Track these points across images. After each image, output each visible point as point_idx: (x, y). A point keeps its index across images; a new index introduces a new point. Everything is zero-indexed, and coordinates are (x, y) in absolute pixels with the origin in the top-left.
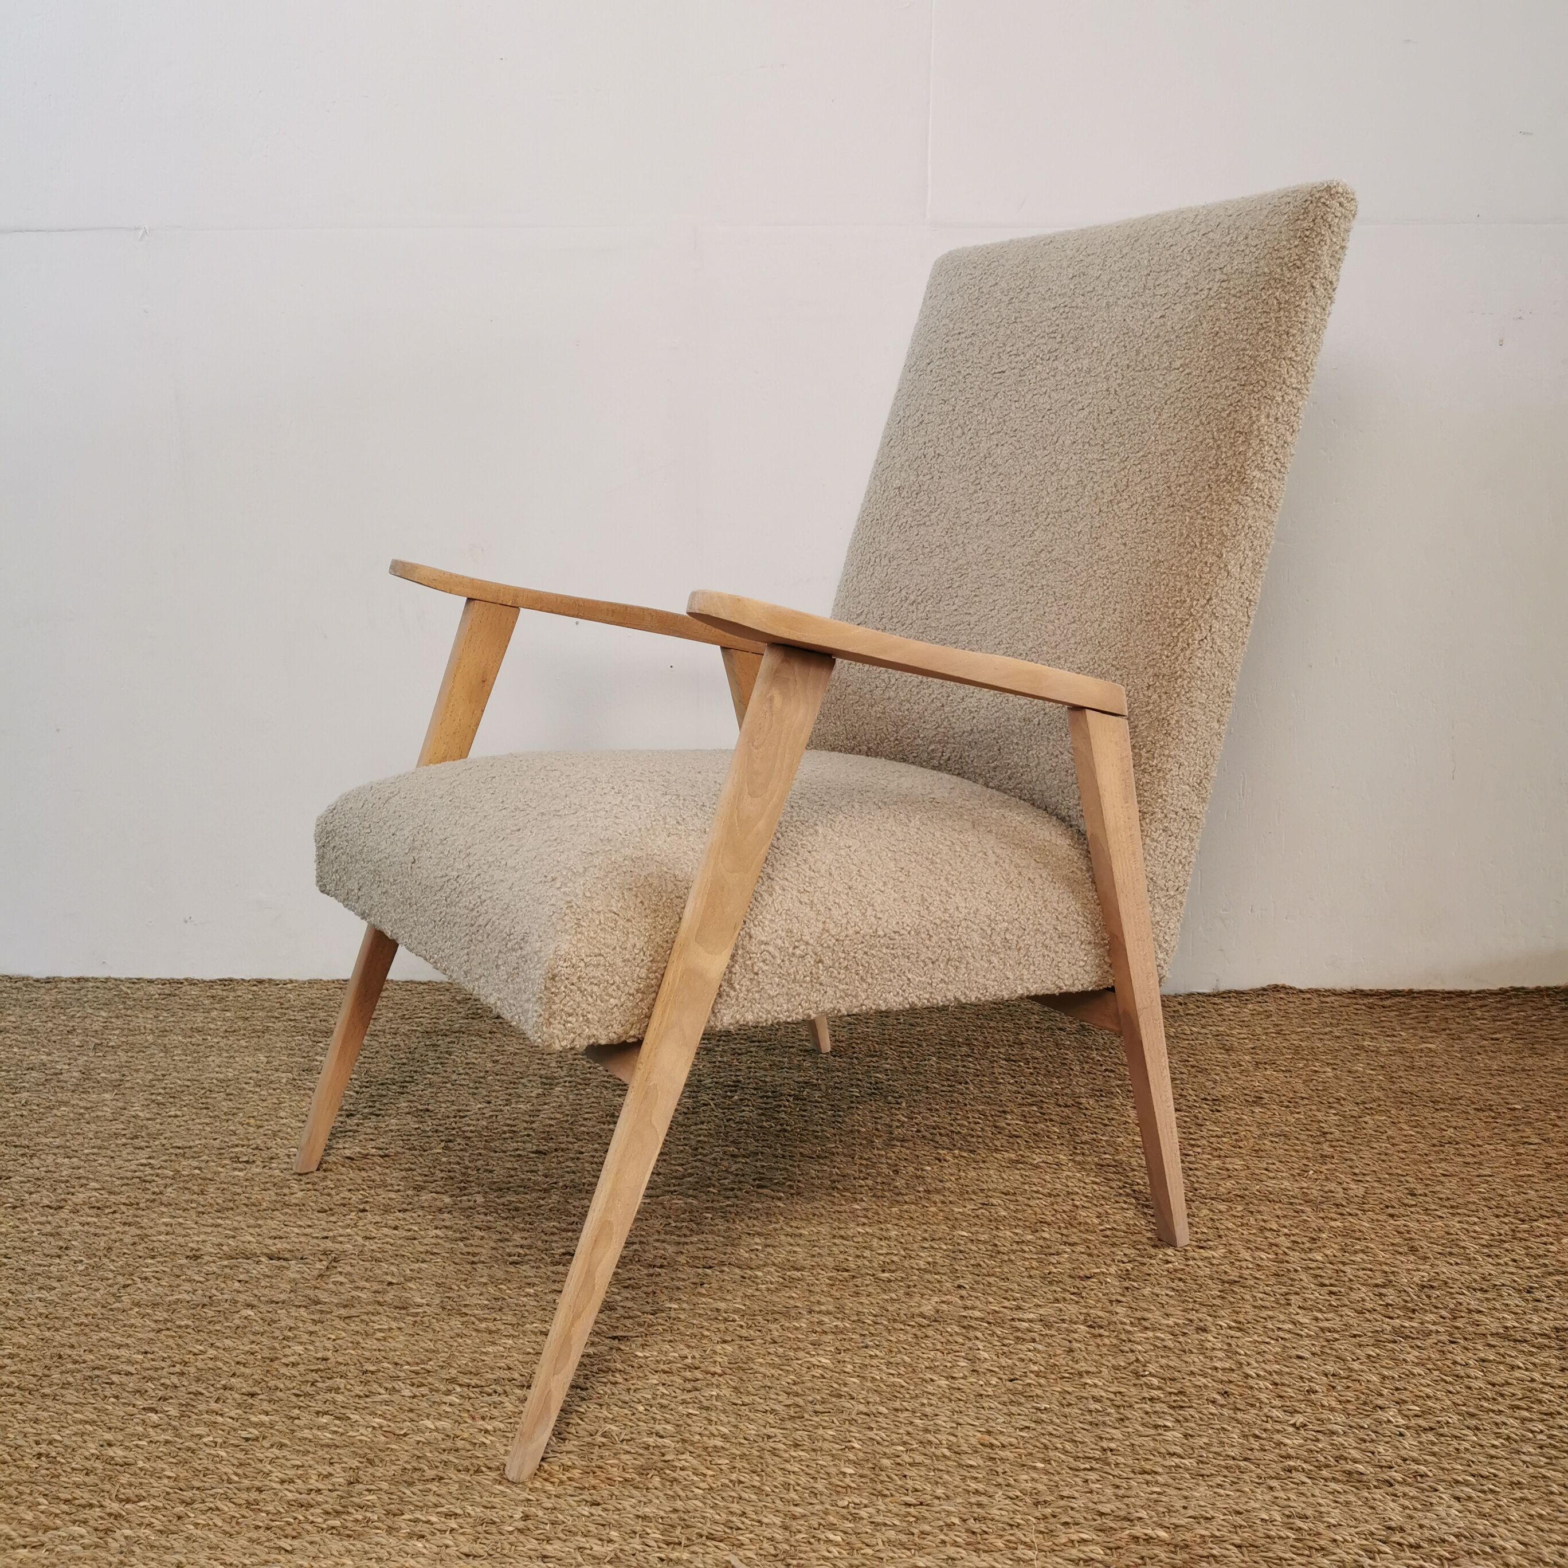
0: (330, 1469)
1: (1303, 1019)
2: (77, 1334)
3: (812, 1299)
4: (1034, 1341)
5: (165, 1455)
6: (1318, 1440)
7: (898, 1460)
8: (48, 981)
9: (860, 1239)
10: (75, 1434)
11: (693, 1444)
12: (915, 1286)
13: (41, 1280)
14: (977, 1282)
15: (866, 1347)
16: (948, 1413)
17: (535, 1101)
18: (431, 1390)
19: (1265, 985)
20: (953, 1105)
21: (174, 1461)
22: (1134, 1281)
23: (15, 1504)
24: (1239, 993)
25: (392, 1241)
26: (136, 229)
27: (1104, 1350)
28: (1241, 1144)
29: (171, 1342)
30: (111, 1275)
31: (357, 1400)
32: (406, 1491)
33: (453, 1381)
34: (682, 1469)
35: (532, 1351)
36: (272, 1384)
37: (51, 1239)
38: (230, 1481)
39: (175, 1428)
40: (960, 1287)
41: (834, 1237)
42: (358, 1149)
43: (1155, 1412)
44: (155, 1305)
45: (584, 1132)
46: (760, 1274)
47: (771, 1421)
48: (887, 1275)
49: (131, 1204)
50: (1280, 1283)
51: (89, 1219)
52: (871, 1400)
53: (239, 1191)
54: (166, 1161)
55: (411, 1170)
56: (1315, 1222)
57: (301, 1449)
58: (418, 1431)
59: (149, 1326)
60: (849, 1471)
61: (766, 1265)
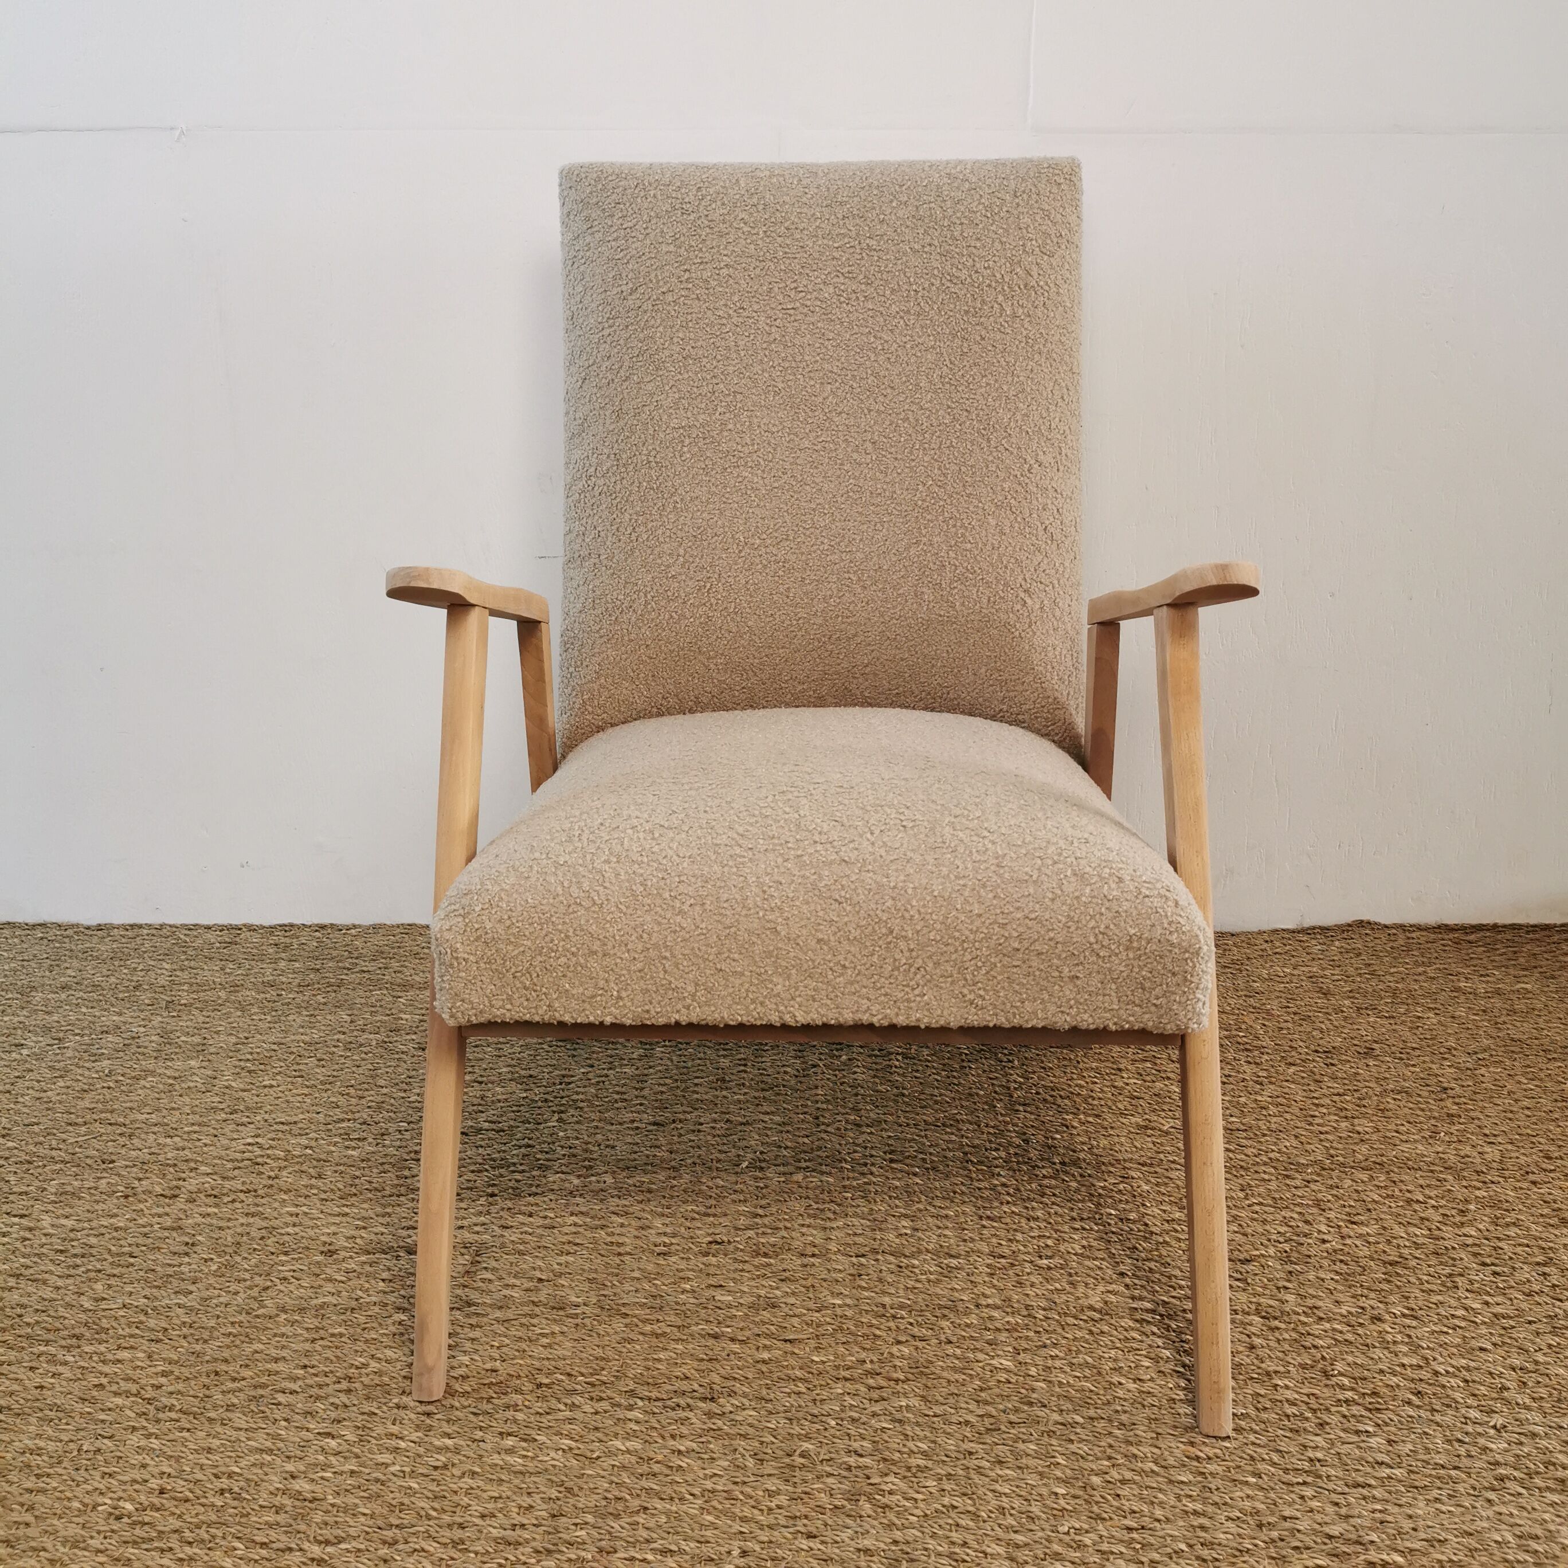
0: (529, 1501)
1: (1394, 958)
2: (228, 1347)
3: (976, 1291)
5: (354, 1487)
6: (1521, 1443)
7: (1107, 1477)
8: (99, 928)
9: (1008, 1220)
10: (254, 1465)
11: (894, 1463)
12: (1076, 1274)
13: (175, 1283)
14: (1137, 1268)
15: (1045, 1347)
18: (613, 1405)
19: (1350, 920)
20: (1065, 1063)
21: (365, 1494)
22: (1296, 1264)
23: (209, 1549)
24: (1324, 929)
25: (531, 1230)
26: (172, 129)
27: (1287, 1347)
28: (1364, 1102)
29: (329, 1354)
30: (247, 1276)
31: (538, 1418)
32: (613, 1524)
33: (632, 1393)
34: (891, 1493)
35: (705, 1357)
37: (174, 1234)
38: (429, 1518)
39: (357, 1457)
40: (1122, 1274)
41: (981, 1218)
43: (1353, 1416)
44: (302, 1310)
45: (698, 1100)
47: (968, 1435)
48: (1045, 1262)
49: (249, 1191)
50: (1441, 1263)
51: (210, 1210)
52: (1064, 1408)
53: (357, 1173)
54: (273, 1140)
55: (529, 1146)
56: (1460, 1193)
57: (494, 1477)
58: (610, 1454)
59: (301, 1335)
60: (1061, 1491)
61: (920, 1252)
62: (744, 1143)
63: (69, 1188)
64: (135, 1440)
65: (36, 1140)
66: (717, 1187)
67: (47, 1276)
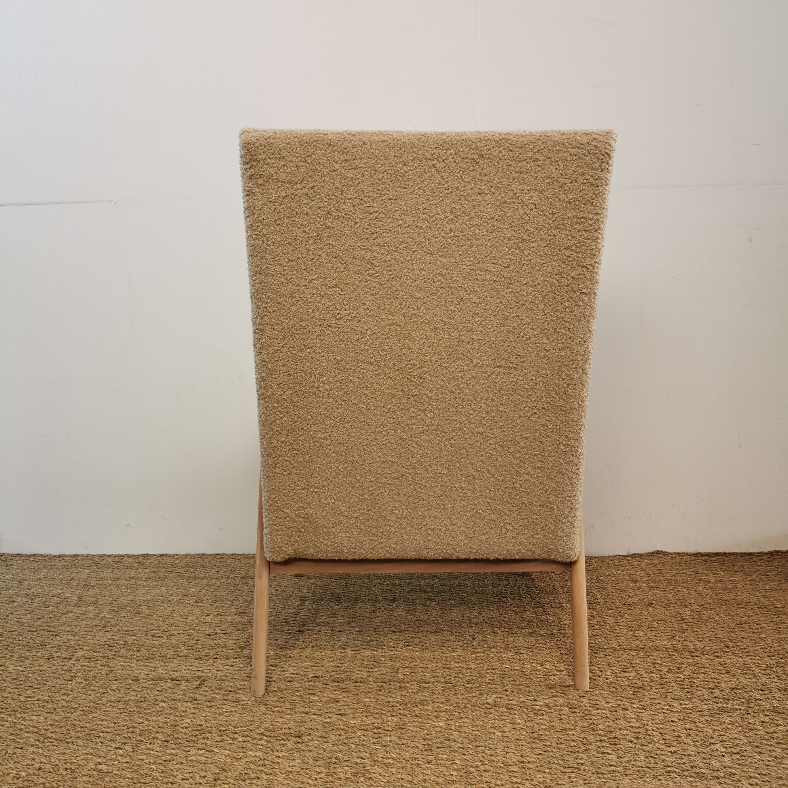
0: (205, 774)
1: (672, 567)
2: (82, 715)
3: (434, 696)
4: (543, 715)
5: (127, 768)
6: (682, 759)
7: (478, 769)
8: (59, 556)
9: (457, 669)
10: (83, 759)
11: (379, 762)
12: (484, 690)
13: (63, 691)
14: (514, 688)
15: (461, 718)
16: (502, 748)
17: (297, 608)
18: (252, 739)
19: (652, 551)
20: (501, 608)
21: (131, 770)
24: (640, 555)
25: (230, 672)
26: (111, 201)
27: (578, 719)
28: (642, 624)
29: (127, 718)
30: (96, 689)
31: (217, 743)
33: (262, 734)
34: (374, 773)
35: (300, 721)
36: (176, 736)
37: (67, 673)
38: (158, 779)
39: (130, 756)
40: (506, 690)
41: (444, 668)
42: (212, 631)
43: (603, 747)
44: (118, 702)
45: (321, 622)
46: (408, 685)
47: (416, 752)
48: (470, 685)
49: (105, 657)
50: (663, 688)
51: (85, 664)
52: (464, 742)
53: (156, 650)
54: (120, 637)
55: (238, 640)
56: (679, 660)
57: (191, 765)
58: (247, 757)
59: (116, 711)
60: (455, 773)
61: (411, 681)
62: (339, 639)
63: (23, 655)
64: (31, 749)
65: (13, 637)
66: (322, 655)
67: (6, 688)
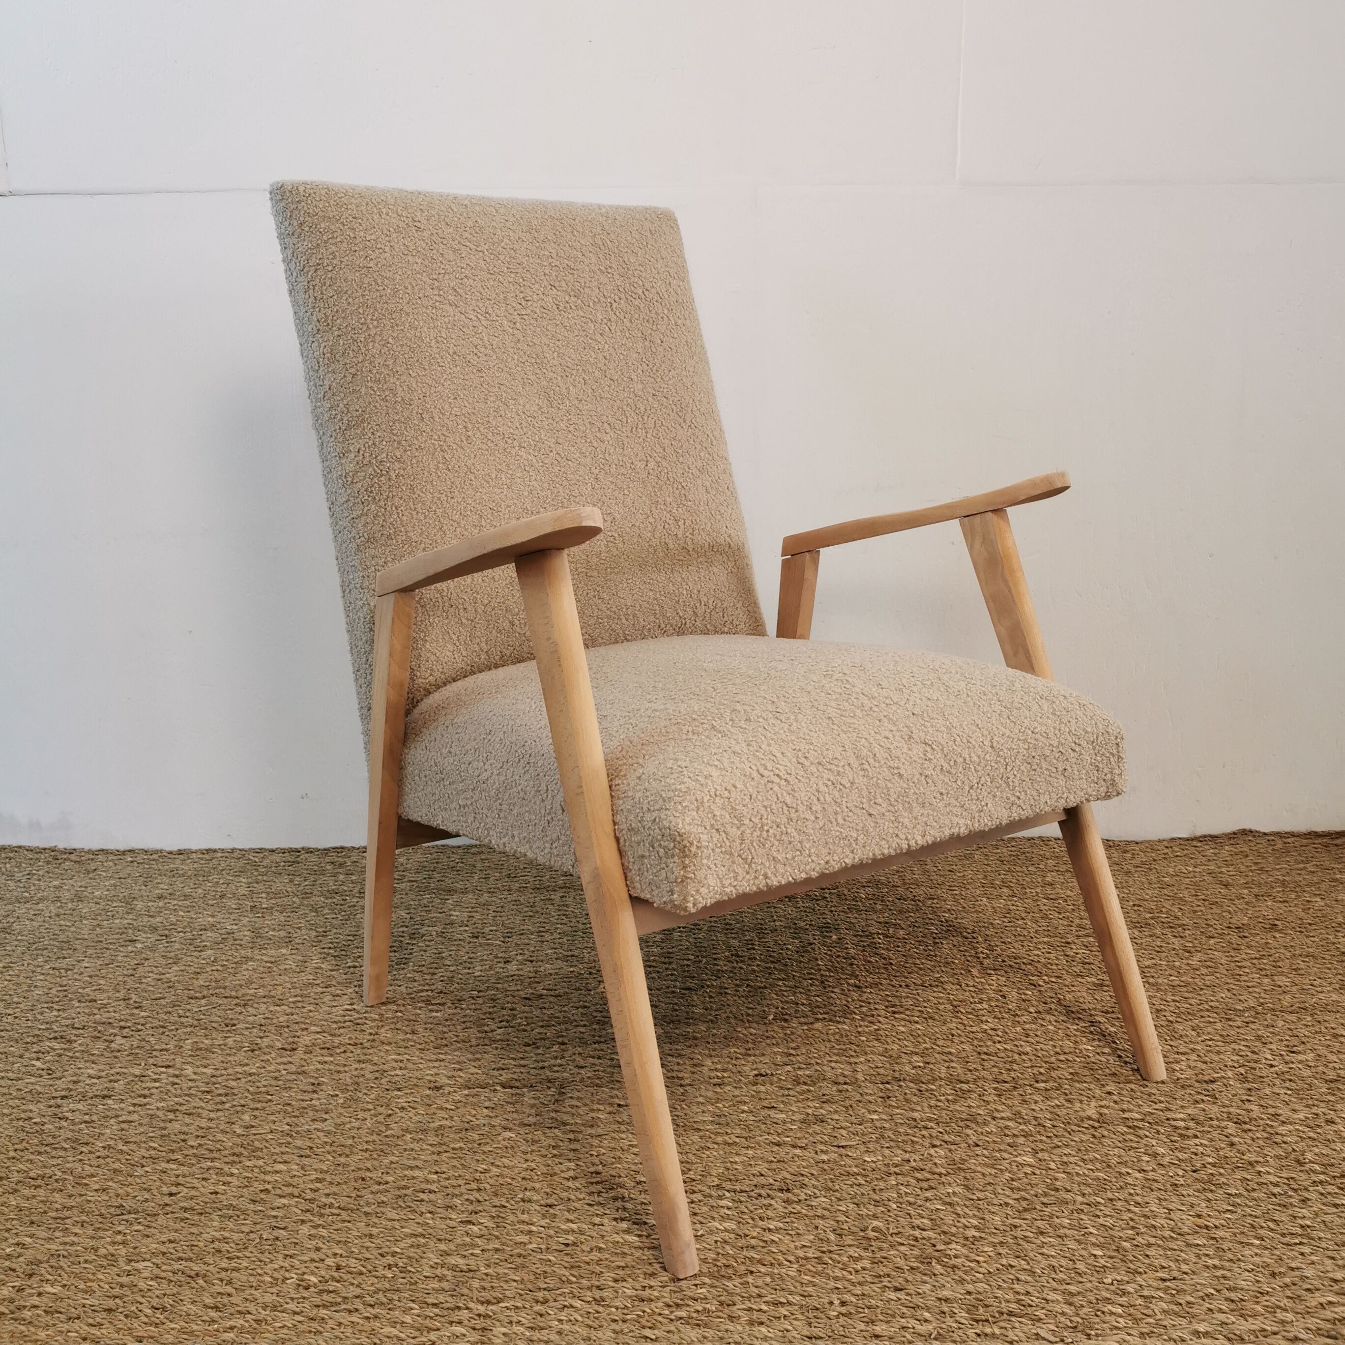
1: (1277, 858)
2: (368, 1159)
3: (989, 1107)
4: (1196, 1137)
5: (501, 1261)
7: (1135, 1242)
8: (180, 853)
9: (1003, 1055)
10: (412, 1246)
11: (953, 1235)
12: (1070, 1093)
13: (311, 1113)
14: (1121, 1088)
15: (1057, 1147)
16: (1156, 1201)
18: (705, 1196)
19: (1234, 829)
20: (1022, 938)
21: (512, 1266)
22: (1252, 1083)
23: (389, 1309)
24: (1214, 837)
27: (1261, 1142)
28: (1279, 964)
29: (455, 1163)
30: (370, 1106)
32: (727, 1284)
33: (719, 1187)
34: (956, 1257)
35: (773, 1159)
36: (563, 1196)
37: (301, 1077)
38: (570, 1282)
39: (497, 1238)
40: (1109, 1093)
41: (980, 1053)
42: (531, 991)
43: (1329, 1193)
44: (423, 1131)
45: (719, 970)
46: (933, 1087)
47: (1009, 1213)
48: (1041, 1084)
49: (356, 1044)
51: (327, 1059)
52: (1085, 1192)
53: (445, 1029)
55: (585, 1007)
57: (618, 1251)
58: (711, 1232)
59: (428, 1149)
60: (1099, 1253)
61: (935, 1080)
62: (766, 1002)
63: (201, 1046)
64: (305, 1229)
65: (165, 1010)
66: (751, 1034)
67: (200, 1111)
